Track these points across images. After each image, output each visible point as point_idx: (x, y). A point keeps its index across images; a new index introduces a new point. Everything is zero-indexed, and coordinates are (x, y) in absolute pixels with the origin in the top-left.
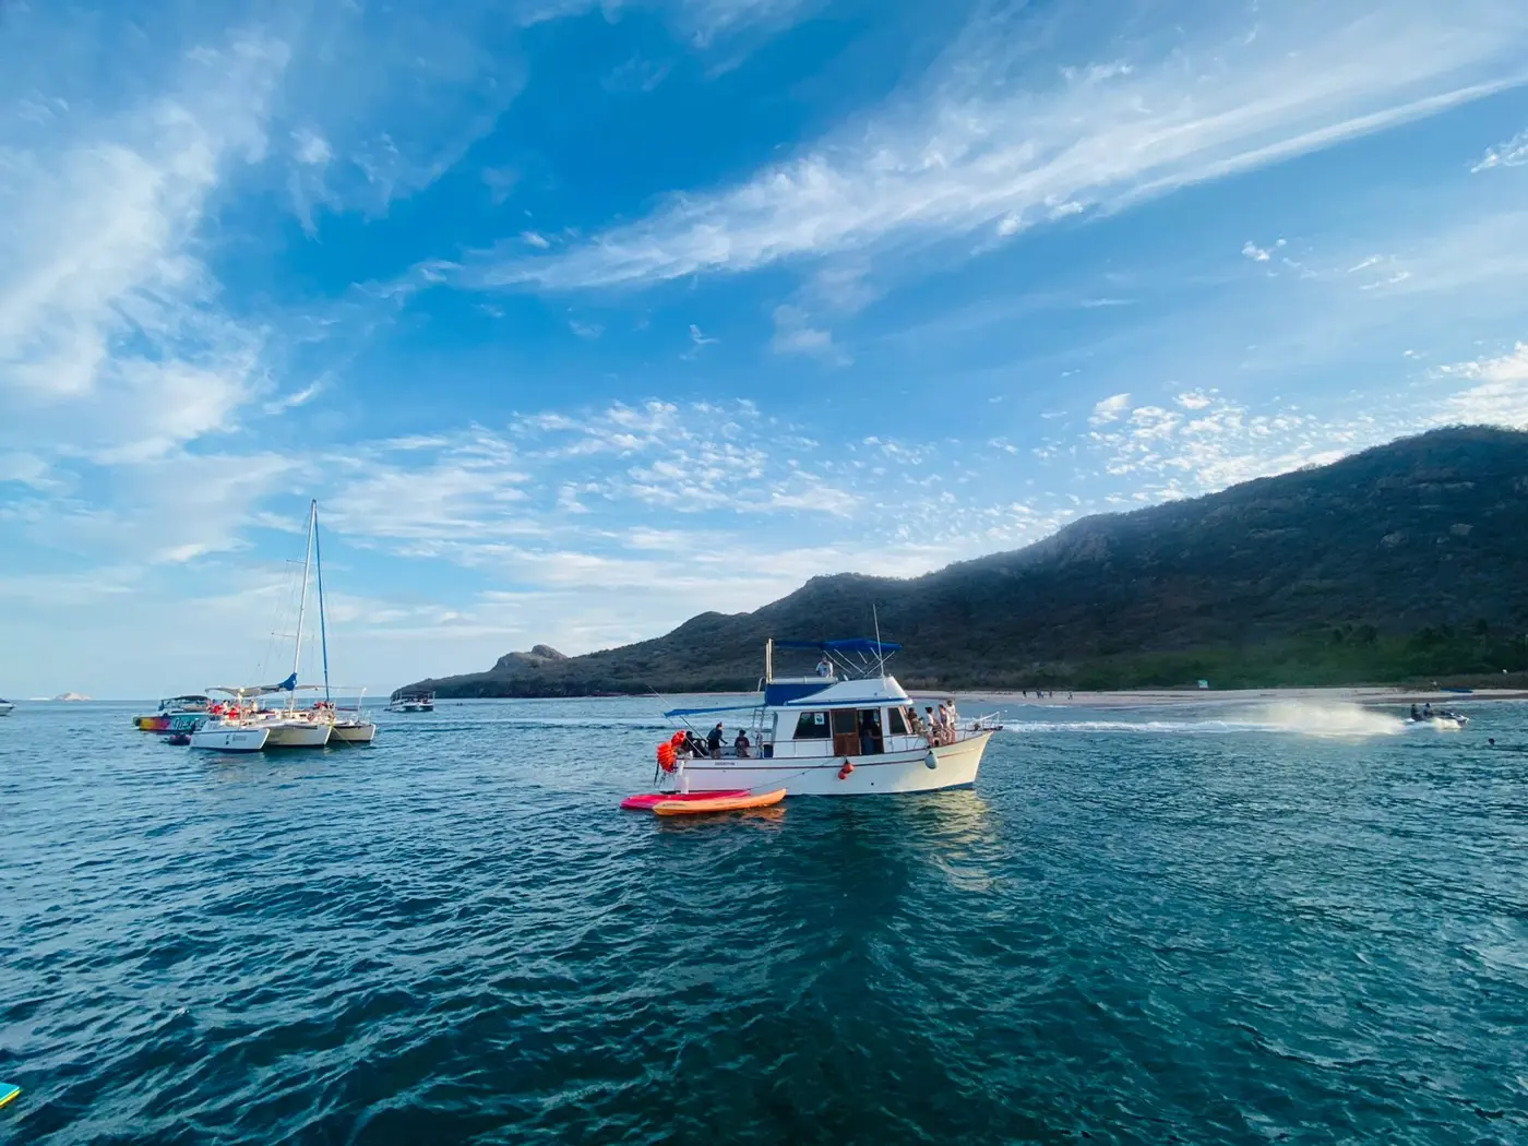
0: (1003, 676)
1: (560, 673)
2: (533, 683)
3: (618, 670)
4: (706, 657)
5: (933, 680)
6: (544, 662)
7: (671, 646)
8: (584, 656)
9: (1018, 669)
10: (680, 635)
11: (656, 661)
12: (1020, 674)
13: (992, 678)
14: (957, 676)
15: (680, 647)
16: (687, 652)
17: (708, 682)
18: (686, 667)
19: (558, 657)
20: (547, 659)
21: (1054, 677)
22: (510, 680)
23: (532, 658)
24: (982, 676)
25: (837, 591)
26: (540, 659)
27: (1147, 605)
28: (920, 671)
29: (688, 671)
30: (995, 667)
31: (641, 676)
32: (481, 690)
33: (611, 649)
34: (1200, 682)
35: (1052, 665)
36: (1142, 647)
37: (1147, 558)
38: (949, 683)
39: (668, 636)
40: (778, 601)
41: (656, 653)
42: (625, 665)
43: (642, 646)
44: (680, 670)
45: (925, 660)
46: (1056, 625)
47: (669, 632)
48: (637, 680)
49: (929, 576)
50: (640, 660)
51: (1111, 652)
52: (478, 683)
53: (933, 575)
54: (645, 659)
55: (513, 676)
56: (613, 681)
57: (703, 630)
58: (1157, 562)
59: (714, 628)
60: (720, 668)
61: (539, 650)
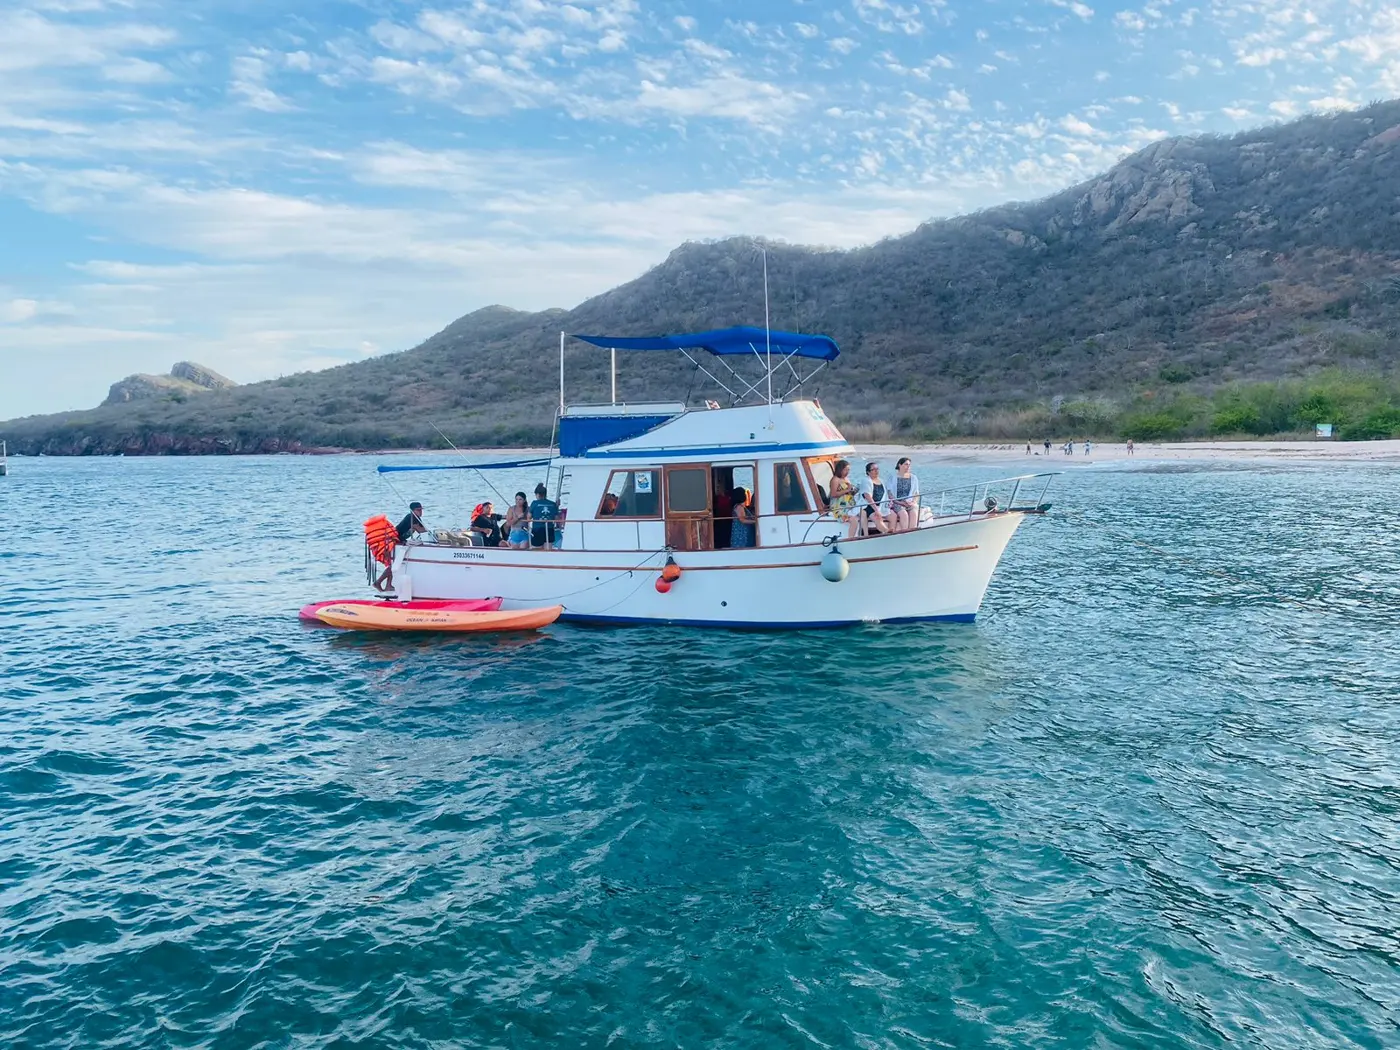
0: (1001, 419)
1: (228, 412)
2: (180, 429)
3: (331, 409)
4: (490, 387)
5: (883, 427)
6: (195, 392)
7: (426, 366)
8: (268, 382)
9: (1024, 408)
10: (444, 348)
11: (401, 394)
12: (1029, 415)
13: (982, 422)
14: (924, 420)
15: (443, 369)
16: (454, 379)
17: (497, 431)
18: (457, 404)
19: (220, 384)
20: (203, 388)
21: (1082, 421)
22: (138, 423)
23: (176, 384)
24: (967, 420)
25: (725, 272)
26: (188, 388)
27: (1246, 298)
28: (863, 412)
29: (461, 411)
30: (988, 405)
31: (376, 420)
32: (85, 441)
33: (316, 370)
34: (1320, 427)
35: (1081, 399)
36: (1229, 370)
37: (1256, 218)
38: (908, 432)
39: (419, 348)
40: (619, 289)
41: (401, 378)
42: (345, 399)
43: (374, 367)
44: (445, 410)
45: (870, 394)
46: (1092, 332)
47: (420, 342)
48: (367, 425)
49: (886, 244)
50: (370, 390)
51: (1176, 379)
52: (81, 428)
53: (894, 243)
54: (379, 390)
55: (142, 416)
56: (325, 428)
57: (484, 338)
58: (1271, 225)
59: (504, 335)
60: (517, 405)
61: (183, 371)
